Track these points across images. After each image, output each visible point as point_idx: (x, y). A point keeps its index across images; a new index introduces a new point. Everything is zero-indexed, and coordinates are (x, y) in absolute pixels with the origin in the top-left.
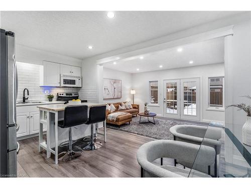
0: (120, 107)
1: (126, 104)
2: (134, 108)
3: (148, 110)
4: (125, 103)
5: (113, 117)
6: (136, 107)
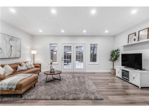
0: (20, 68)
1: (27, 64)
2: (36, 67)
3: (54, 68)
4: (25, 63)
5: (9, 85)
6: (38, 66)
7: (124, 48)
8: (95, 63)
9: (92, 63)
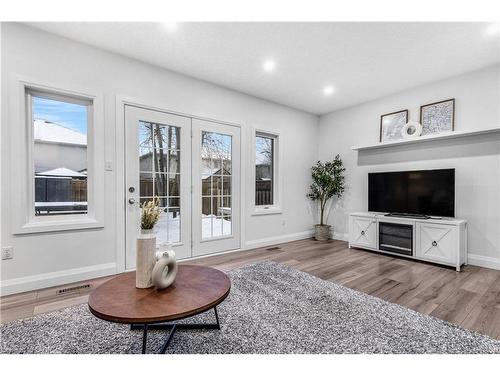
7: (359, 155)
8: (271, 208)
9: (261, 209)
